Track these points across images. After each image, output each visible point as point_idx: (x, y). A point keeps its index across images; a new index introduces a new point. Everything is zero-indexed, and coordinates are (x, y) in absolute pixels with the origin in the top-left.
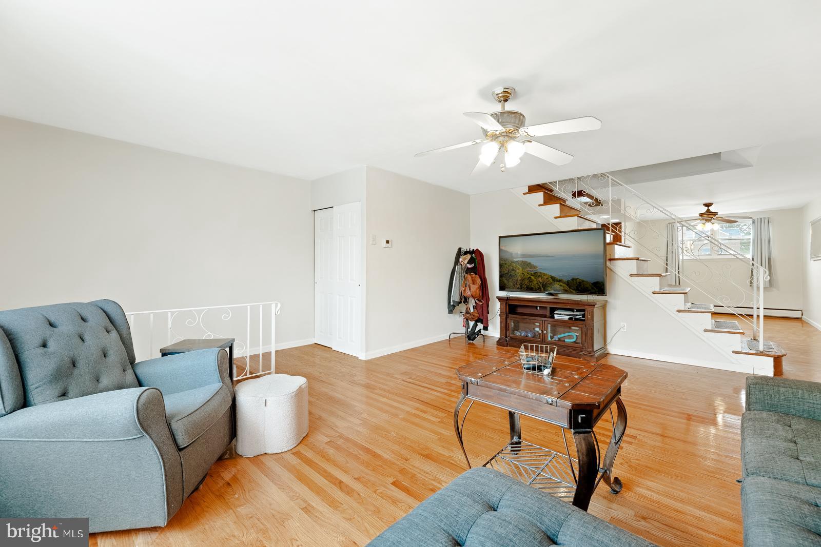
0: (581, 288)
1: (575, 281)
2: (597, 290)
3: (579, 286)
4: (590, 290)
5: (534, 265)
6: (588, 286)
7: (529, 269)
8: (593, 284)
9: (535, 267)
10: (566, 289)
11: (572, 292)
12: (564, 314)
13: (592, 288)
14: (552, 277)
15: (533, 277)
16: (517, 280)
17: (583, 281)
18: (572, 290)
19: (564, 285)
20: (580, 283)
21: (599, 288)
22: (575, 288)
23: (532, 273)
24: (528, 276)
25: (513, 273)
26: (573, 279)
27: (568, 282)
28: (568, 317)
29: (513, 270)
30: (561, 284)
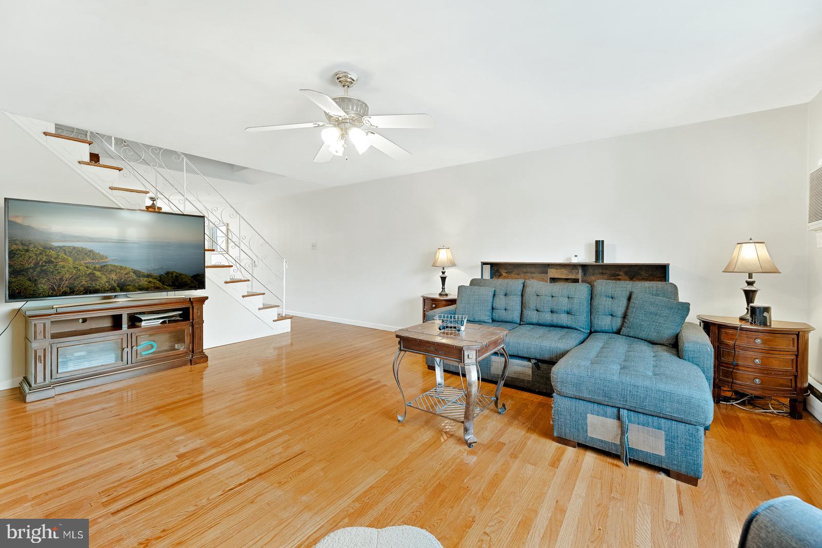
0: (179, 283)
1: (170, 275)
2: (197, 283)
3: (174, 281)
4: (188, 284)
5: (101, 253)
6: (186, 279)
7: (89, 260)
8: (191, 277)
9: (102, 257)
10: (158, 285)
11: (166, 289)
12: (154, 319)
13: (192, 282)
14: (135, 272)
15: (98, 274)
16: (61, 279)
17: (181, 274)
18: (166, 287)
19: (155, 281)
20: (176, 276)
21: (198, 281)
22: (171, 284)
23: (97, 266)
24: (88, 272)
25: (51, 268)
26: (167, 273)
27: (160, 276)
28: (161, 321)
29: (50, 262)
30: (151, 279)
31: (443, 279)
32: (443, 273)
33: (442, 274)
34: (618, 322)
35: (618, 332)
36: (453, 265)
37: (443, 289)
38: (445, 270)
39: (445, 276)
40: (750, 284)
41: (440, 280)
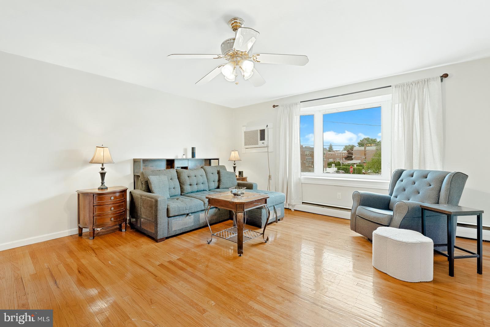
31: (103, 175)
32: (103, 169)
33: (101, 170)
34: (216, 184)
35: (218, 187)
36: (111, 162)
37: (102, 183)
38: (105, 166)
39: (104, 172)
40: (235, 164)
41: (99, 175)
